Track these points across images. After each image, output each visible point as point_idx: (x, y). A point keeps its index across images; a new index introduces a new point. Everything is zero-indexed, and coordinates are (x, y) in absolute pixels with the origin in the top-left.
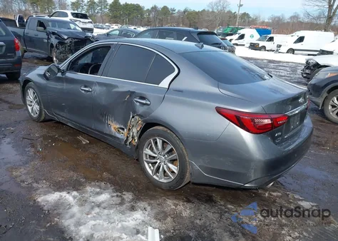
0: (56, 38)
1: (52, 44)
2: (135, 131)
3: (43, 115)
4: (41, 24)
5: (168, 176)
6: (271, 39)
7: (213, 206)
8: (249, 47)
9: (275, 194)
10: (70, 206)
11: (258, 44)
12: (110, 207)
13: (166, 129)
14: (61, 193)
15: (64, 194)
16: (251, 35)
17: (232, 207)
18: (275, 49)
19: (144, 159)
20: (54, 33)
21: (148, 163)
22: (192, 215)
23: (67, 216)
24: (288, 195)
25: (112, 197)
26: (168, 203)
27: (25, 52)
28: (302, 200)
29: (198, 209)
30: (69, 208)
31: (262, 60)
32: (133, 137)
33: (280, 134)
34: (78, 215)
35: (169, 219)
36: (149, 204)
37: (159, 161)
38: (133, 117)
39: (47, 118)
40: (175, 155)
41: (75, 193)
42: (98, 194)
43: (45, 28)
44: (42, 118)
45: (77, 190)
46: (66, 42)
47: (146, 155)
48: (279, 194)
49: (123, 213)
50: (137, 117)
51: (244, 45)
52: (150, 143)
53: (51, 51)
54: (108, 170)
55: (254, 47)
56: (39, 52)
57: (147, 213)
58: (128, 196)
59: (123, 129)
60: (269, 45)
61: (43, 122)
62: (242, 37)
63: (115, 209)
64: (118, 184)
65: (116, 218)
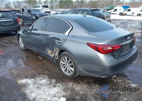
0: (35, 16)
1: (33, 19)
2: (57, 54)
3: (25, 48)
4: (29, 11)
5: (70, 73)
6: (129, 10)
7: (89, 85)
8: (119, 15)
9: (119, 80)
10: (30, 85)
11: (123, 13)
12: (45, 85)
13: (68, 53)
14: (27, 80)
15: (28, 80)
16: (120, 9)
17: (98, 86)
18: (132, 14)
19: (61, 65)
20: (34, 15)
21: (63, 67)
22: (79, 89)
23: (28, 89)
24: (125, 81)
25: (47, 81)
26: (70, 84)
27: (24, 23)
28: (132, 83)
29: (82, 87)
30: (29, 86)
31: (125, 20)
32: (56, 56)
33: (117, 54)
34: (32, 89)
35: (69, 91)
36: (62, 84)
37: (66, 66)
38: (56, 48)
39: (27, 49)
40: (72, 64)
41: (32, 80)
42: (42, 80)
43: (30, 13)
44: (25, 49)
45: (34, 78)
46: (38, 18)
47: (62, 64)
48: (121, 80)
49: (50, 88)
50: (57, 48)
51: (117, 14)
52: (63, 59)
53: (33, 22)
54: (47, 70)
55: (121, 14)
56: (29, 23)
57: (60, 88)
58: (54, 81)
59: (53, 53)
60: (128, 13)
61: (25, 51)
62: (116, 10)
63: (47, 86)
64: (51, 76)
65: (47, 90)
